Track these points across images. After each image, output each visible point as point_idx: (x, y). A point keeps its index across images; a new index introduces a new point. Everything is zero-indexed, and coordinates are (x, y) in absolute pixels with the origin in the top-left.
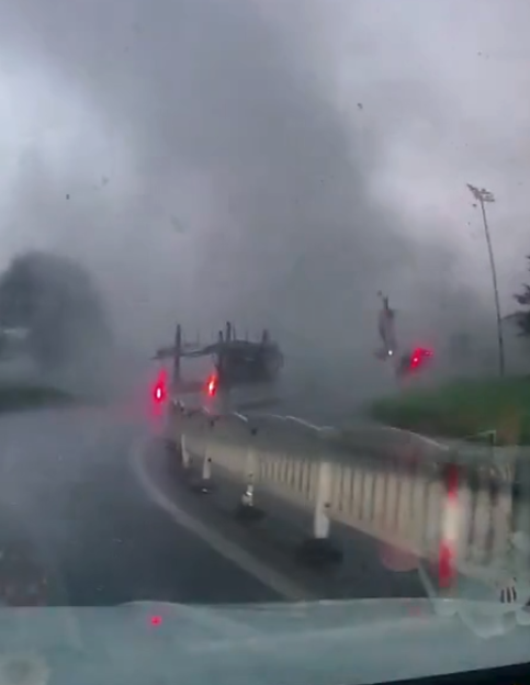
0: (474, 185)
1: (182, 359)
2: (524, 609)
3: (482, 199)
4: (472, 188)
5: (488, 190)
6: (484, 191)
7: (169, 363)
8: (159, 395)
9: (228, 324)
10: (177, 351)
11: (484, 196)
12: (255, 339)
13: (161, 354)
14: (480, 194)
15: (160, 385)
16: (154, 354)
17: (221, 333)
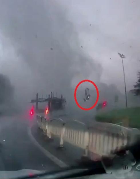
0: (120, 53)
1: (39, 103)
2: (130, 171)
3: (122, 58)
4: (119, 54)
5: (124, 55)
6: (123, 55)
7: (35, 104)
8: (32, 113)
9: (52, 93)
10: (37, 100)
11: (123, 56)
12: (59, 97)
13: (33, 101)
14: (122, 56)
15: (32, 110)
16: (30, 101)
17: (49, 95)
